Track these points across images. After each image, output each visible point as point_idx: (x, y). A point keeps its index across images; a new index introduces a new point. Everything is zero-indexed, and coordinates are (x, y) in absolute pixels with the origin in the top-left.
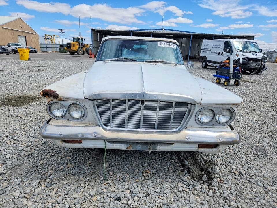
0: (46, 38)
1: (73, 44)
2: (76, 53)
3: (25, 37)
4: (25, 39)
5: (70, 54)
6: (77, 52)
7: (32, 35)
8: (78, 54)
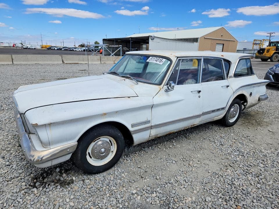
0: (255, 43)
1: (267, 50)
2: (269, 60)
3: (223, 44)
4: (222, 46)
5: (261, 61)
6: (270, 58)
7: (231, 42)
8: (272, 61)
